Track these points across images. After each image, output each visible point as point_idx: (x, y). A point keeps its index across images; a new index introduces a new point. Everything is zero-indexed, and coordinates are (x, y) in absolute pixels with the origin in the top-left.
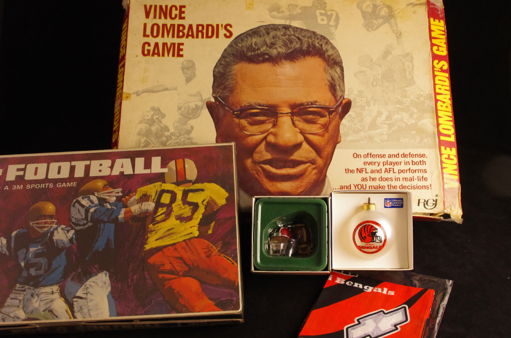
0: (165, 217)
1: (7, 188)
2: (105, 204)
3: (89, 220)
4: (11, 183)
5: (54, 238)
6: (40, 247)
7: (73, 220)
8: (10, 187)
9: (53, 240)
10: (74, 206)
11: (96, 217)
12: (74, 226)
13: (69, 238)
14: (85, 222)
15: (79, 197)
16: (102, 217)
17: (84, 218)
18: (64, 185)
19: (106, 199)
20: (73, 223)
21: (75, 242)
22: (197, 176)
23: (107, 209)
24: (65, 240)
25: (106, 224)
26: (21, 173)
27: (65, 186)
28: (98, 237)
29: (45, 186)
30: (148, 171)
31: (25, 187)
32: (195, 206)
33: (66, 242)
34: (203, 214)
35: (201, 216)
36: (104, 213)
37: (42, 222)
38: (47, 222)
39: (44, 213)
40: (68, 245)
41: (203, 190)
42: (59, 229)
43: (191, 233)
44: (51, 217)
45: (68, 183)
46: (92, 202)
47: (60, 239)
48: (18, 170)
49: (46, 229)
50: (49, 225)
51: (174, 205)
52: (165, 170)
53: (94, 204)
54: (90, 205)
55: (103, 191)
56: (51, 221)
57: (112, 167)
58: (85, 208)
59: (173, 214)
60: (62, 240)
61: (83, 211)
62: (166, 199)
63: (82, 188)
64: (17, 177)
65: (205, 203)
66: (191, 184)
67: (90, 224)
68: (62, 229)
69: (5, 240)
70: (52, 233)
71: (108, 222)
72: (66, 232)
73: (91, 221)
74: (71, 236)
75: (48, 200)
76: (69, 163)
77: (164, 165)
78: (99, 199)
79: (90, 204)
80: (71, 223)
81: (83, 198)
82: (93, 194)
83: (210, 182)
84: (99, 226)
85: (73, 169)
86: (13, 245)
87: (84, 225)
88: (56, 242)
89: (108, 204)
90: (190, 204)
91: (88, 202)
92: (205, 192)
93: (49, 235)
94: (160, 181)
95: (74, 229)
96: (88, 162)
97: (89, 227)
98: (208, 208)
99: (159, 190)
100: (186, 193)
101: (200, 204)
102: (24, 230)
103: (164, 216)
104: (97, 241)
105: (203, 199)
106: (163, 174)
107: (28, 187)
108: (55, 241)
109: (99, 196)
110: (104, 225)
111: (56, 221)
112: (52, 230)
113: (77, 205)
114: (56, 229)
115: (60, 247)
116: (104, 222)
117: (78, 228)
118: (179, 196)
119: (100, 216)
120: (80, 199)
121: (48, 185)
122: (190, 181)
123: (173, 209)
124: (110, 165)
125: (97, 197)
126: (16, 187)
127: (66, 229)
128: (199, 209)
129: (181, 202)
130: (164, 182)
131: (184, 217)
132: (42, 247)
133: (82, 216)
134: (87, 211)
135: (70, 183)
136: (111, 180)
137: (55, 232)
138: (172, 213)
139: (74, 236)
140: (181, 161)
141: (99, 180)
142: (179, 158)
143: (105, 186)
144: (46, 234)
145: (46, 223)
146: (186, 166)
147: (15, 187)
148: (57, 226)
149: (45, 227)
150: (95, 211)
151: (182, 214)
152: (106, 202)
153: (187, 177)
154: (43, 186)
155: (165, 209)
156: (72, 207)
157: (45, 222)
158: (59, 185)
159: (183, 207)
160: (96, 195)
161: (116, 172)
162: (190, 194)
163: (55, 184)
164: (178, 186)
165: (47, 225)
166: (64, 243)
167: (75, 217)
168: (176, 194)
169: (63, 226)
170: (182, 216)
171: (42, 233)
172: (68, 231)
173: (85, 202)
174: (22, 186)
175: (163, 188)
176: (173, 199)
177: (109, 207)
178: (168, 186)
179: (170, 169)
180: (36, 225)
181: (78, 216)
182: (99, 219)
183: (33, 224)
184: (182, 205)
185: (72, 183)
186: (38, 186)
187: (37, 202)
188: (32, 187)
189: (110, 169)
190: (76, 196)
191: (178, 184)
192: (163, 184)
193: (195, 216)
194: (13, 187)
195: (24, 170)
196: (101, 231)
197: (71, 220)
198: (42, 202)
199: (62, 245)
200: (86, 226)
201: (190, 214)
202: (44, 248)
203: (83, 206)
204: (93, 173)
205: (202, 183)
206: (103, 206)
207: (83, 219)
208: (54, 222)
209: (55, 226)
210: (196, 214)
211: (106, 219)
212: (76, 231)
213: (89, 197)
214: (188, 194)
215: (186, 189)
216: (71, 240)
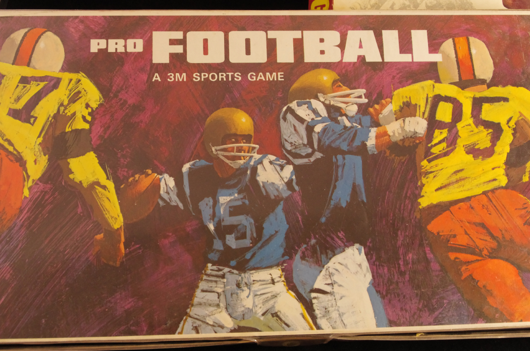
0: (448, 147)
1: (157, 77)
2: (339, 118)
3: (316, 146)
4: (162, 69)
5: (258, 178)
6: (236, 195)
7: (289, 147)
8: (164, 77)
9: (257, 181)
10: (285, 119)
11: (327, 143)
12: (291, 158)
13: (286, 180)
14: (310, 150)
15: (291, 102)
16: (337, 143)
17: (306, 142)
18: (261, 77)
19: (340, 108)
20: (289, 152)
21: (297, 188)
22: (494, 72)
23: (345, 127)
24: (280, 184)
25: (347, 156)
26: (179, 49)
27: (263, 78)
28: (336, 180)
29: (227, 77)
30: (406, 58)
31: (189, 77)
32: (496, 130)
33: (281, 187)
34: (511, 145)
35: (507, 149)
36: (341, 135)
37: (233, 148)
38: (242, 147)
39: (233, 131)
40: (286, 193)
41: (506, 100)
42: (266, 162)
43: (495, 180)
44: (247, 138)
45: (268, 74)
46: (315, 112)
47: (270, 181)
48: (173, 42)
49: (242, 162)
50: (246, 154)
51: (459, 126)
52: (436, 58)
53: (321, 116)
54: (313, 119)
55: (334, 92)
56: (249, 147)
57: (342, 46)
58: (306, 123)
59: (461, 143)
60: (273, 184)
61: (302, 129)
62: (444, 113)
63: (296, 85)
64: (173, 56)
65: (512, 123)
66: (485, 86)
67: (318, 155)
68: (271, 162)
69: (172, 179)
70: (254, 170)
71: (350, 152)
72: (278, 168)
73: (320, 149)
74: (288, 176)
75: (236, 104)
76: (263, 33)
77: (434, 47)
78: (329, 107)
79: (313, 116)
80: (284, 152)
81: (299, 105)
82: (317, 98)
83: (516, 84)
84: (334, 160)
85: (272, 45)
86: (187, 190)
87: (308, 156)
88: (264, 187)
89: (344, 118)
90: (487, 124)
91: (309, 112)
92: (511, 102)
93: (249, 172)
94: (431, 79)
95: (293, 164)
96: (297, 34)
97: (317, 160)
98: (518, 135)
99: (431, 95)
100: (478, 103)
101: (504, 126)
102: (203, 163)
103: (444, 145)
104: (335, 187)
105: (508, 118)
106: (434, 65)
107: (196, 77)
108: (261, 184)
109: (327, 102)
110: (344, 158)
111: (257, 146)
112: (252, 163)
113: (289, 116)
114: (260, 162)
115: (273, 197)
116: (343, 153)
117: (298, 162)
118: (467, 109)
119: (334, 141)
120: (294, 105)
121: (233, 77)
122: (483, 82)
123: (460, 134)
124: (338, 42)
125: (323, 103)
126: (174, 77)
127: (278, 162)
128: (503, 134)
129: (471, 121)
130: (438, 81)
131: (479, 149)
132: (241, 196)
133: (302, 139)
134: (310, 129)
135: (271, 75)
136: (344, 71)
137: (259, 167)
138: (459, 141)
139: (294, 177)
140: (461, 40)
141: (322, 70)
142: (459, 35)
143: (335, 82)
144: (242, 171)
145: (240, 150)
146: (473, 51)
147: (172, 77)
148: (260, 156)
149: (239, 158)
150: (324, 130)
151: (474, 144)
152: (342, 115)
153: (476, 73)
154: (222, 76)
155: (445, 133)
156: (282, 121)
157: (237, 147)
158: (252, 77)
159: (476, 130)
160: (322, 100)
161: (351, 56)
162: (486, 107)
163: (244, 75)
164: (463, 89)
165: (242, 154)
166: (277, 190)
167: (290, 140)
168: (461, 105)
169: (272, 158)
170: (476, 147)
171: (237, 170)
172: (282, 167)
173: (303, 112)
174: (184, 74)
175: (437, 92)
176: (457, 115)
177: (348, 124)
178: (447, 89)
179: (446, 57)
180: (222, 153)
181: (294, 139)
182: (333, 145)
183: (216, 150)
184: (473, 125)
185: (274, 74)
186: (213, 77)
187: (218, 108)
188: (203, 77)
189: (339, 50)
190: (286, 100)
191: (463, 84)
192: (437, 85)
193: (497, 149)
194: (168, 77)
195: (183, 42)
196: (340, 170)
197: (283, 146)
198: (226, 109)
199: (276, 193)
200: (312, 159)
201: (489, 145)
202: (244, 197)
203: (301, 120)
204: (310, 56)
205: (504, 86)
206: (337, 122)
207: (304, 145)
208: (254, 148)
209: (257, 156)
210: (499, 143)
211: (345, 147)
212: (295, 167)
213: (309, 104)
214: (482, 105)
215: (478, 95)
216: (289, 184)
